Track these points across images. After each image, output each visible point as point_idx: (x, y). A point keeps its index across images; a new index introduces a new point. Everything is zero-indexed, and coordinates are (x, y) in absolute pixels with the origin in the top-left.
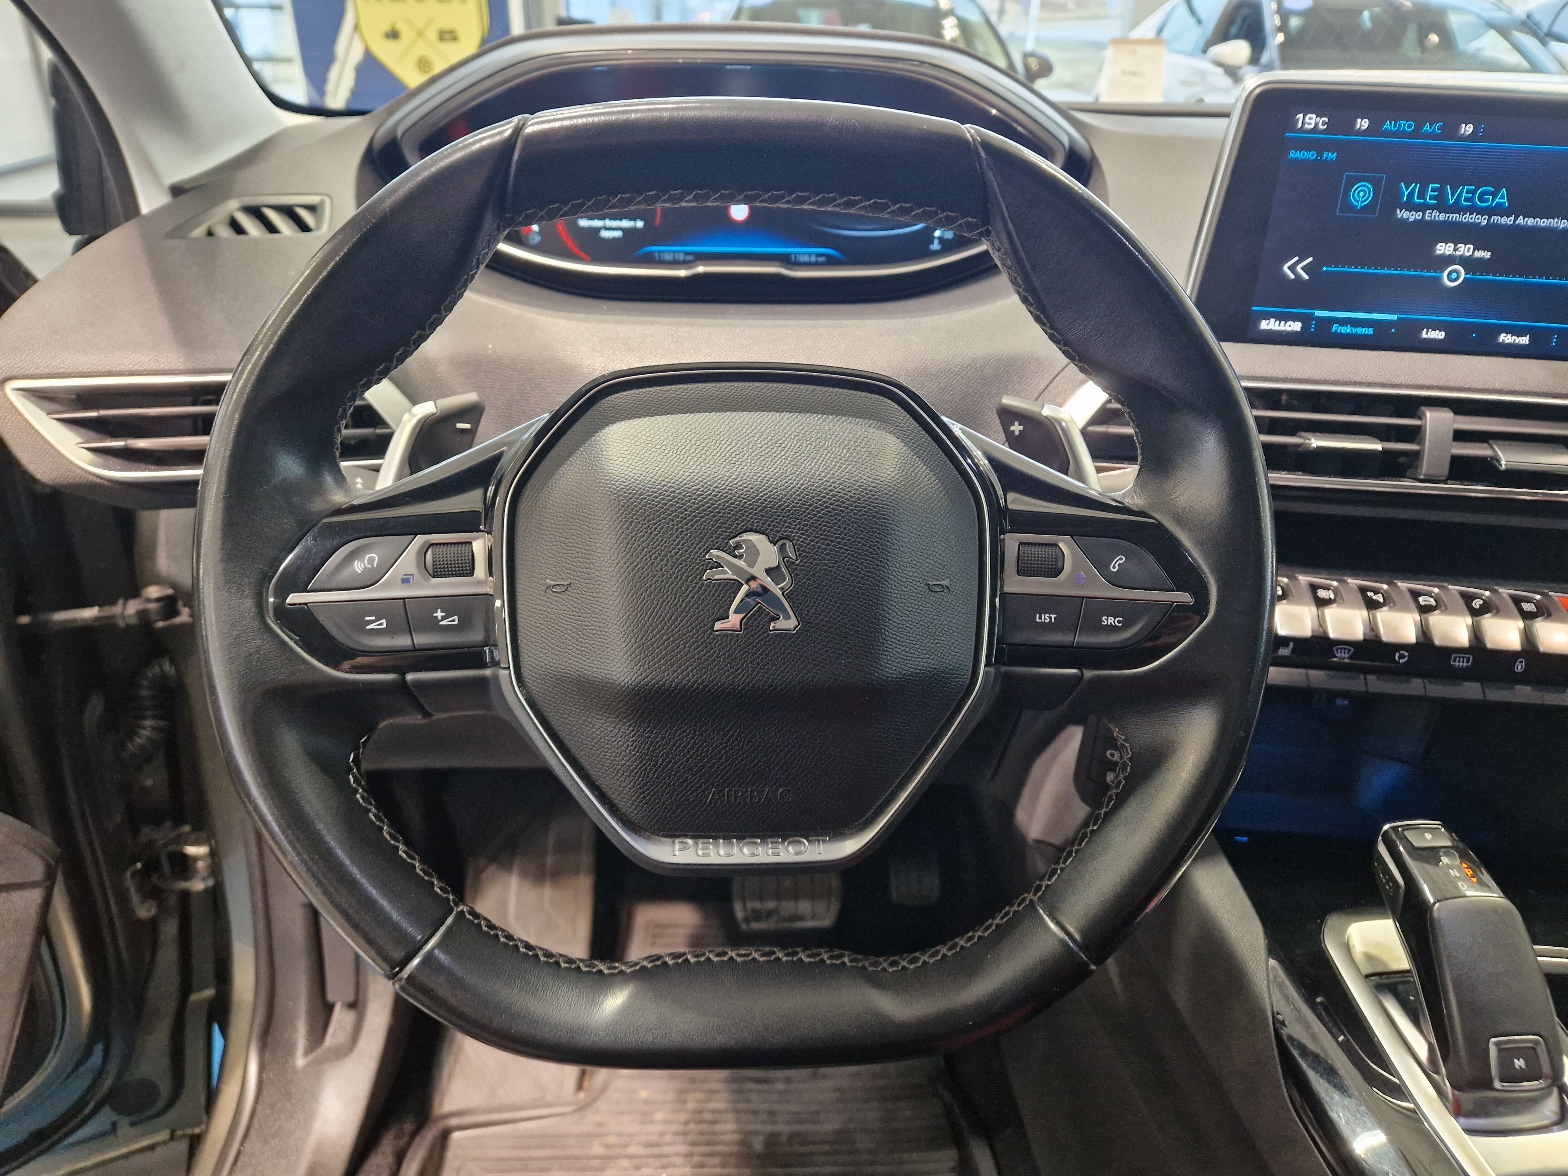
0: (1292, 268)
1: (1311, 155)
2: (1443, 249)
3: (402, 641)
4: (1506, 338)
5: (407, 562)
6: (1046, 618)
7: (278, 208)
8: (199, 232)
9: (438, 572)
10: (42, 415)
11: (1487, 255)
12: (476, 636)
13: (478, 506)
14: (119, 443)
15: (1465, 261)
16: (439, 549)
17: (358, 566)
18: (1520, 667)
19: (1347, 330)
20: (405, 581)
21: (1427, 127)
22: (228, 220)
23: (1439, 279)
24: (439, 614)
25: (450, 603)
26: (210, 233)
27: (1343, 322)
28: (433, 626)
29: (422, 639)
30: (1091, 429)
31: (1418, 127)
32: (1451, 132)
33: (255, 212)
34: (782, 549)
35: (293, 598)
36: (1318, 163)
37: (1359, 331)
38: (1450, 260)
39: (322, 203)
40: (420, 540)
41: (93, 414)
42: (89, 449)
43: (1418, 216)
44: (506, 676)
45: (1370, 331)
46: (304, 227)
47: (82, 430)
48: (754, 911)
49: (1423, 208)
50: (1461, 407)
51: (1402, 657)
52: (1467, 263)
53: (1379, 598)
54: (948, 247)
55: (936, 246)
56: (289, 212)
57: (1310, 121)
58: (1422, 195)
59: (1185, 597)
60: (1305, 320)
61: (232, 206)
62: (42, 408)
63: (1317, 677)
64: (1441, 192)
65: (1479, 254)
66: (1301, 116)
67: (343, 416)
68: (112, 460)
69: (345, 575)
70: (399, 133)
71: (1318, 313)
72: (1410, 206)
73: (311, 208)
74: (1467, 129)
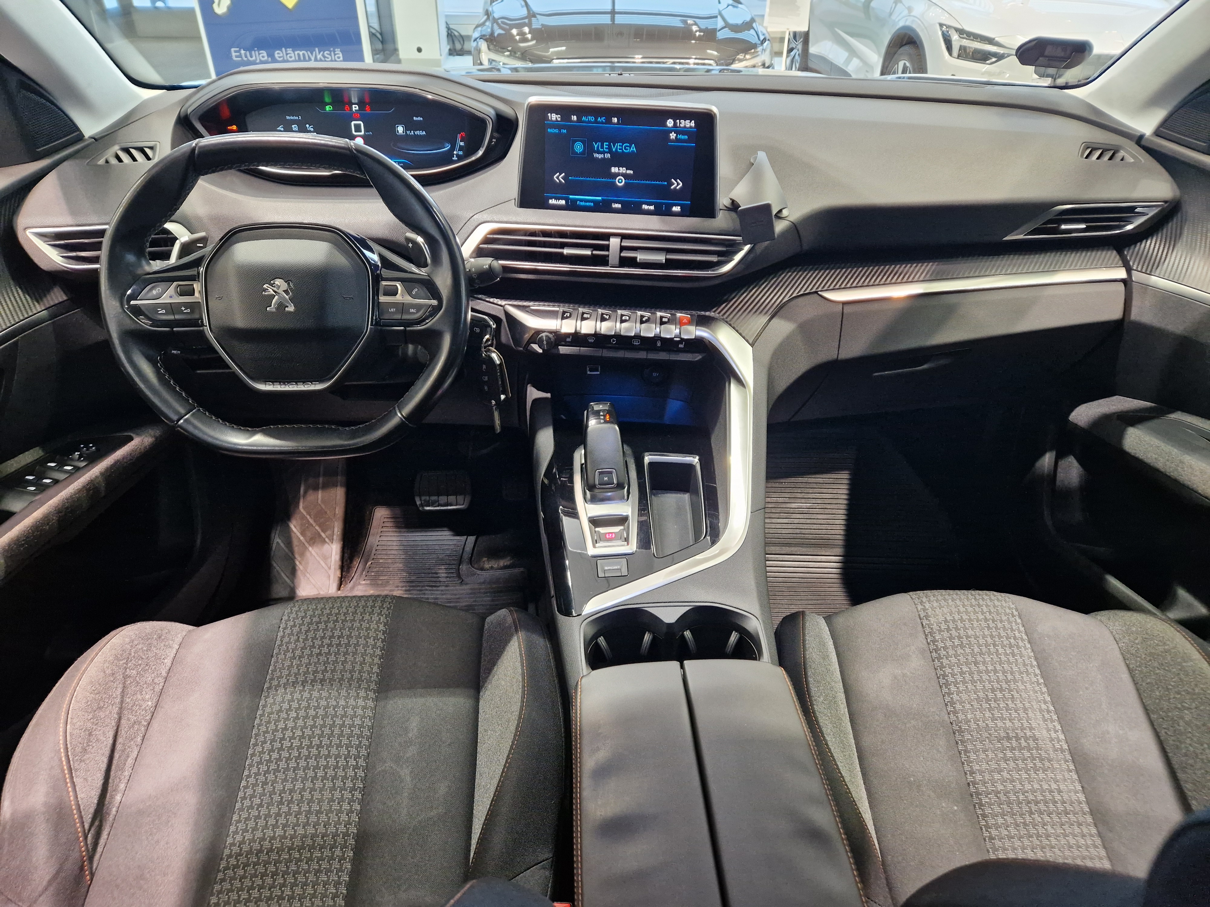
0: (558, 178)
1: (556, 131)
2: (614, 170)
3: (171, 317)
4: (645, 207)
5: (171, 290)
6: (392, 310)
7: (136, 148)
8: (101, 162)
9: (182, 294)
10: (42, 243)
11: (632, 172)
12: (197, 316)
13: (195, 273)
14: (73, 254)
15: (624, 175)
16: (182, 287)
17: (154, 292)
18: (659, 344)
19: (582, 204)
20: (171, 297)
21: (599, 119)
22: (114, 154)
23: (614, 183)
24: (183, 308)
25: (187, 305)
26: (107, 162)
27: (581, 200)
28: (182, 312)
29: (177, 317)
30: (481, 246)
31: (596, 119)
32: (609, 121)
33: (127, 151)
34: (289, 284)
35: (132, 302)
36: (560, 134)
37: (588, 204)
38: (618, 174)
39: (156, 145)
40: (175, 283)
41: (62, 242)
42: (62, 257)
43: (602, 156)
44: (207, 329)
45: (592, 204)
46: (148, 158)
47: (58, 249)
48: (425, 500)
49: (604, 153)
50: (624, 237)
51: (614, 341)
52: (625, 176)
53: (607, 317)
54: (460, 158)
55: (455, 158)
56: (141, 150)
57: (554, 117)
58: (602, 147)
59: (435, 302)
60: (567, 200)
61: (116, 148)
62: (41, 240)
63: (584, 350)
64: (609, 146)
65: (629, 172)
66: (549, 114)
67: (147, 241)
68: (71, 261)
69: (149, 295)
70: (189, 112)
71: (571, 197)
72: (599, 152)
73: (151, 148)
74: (615, 120)
